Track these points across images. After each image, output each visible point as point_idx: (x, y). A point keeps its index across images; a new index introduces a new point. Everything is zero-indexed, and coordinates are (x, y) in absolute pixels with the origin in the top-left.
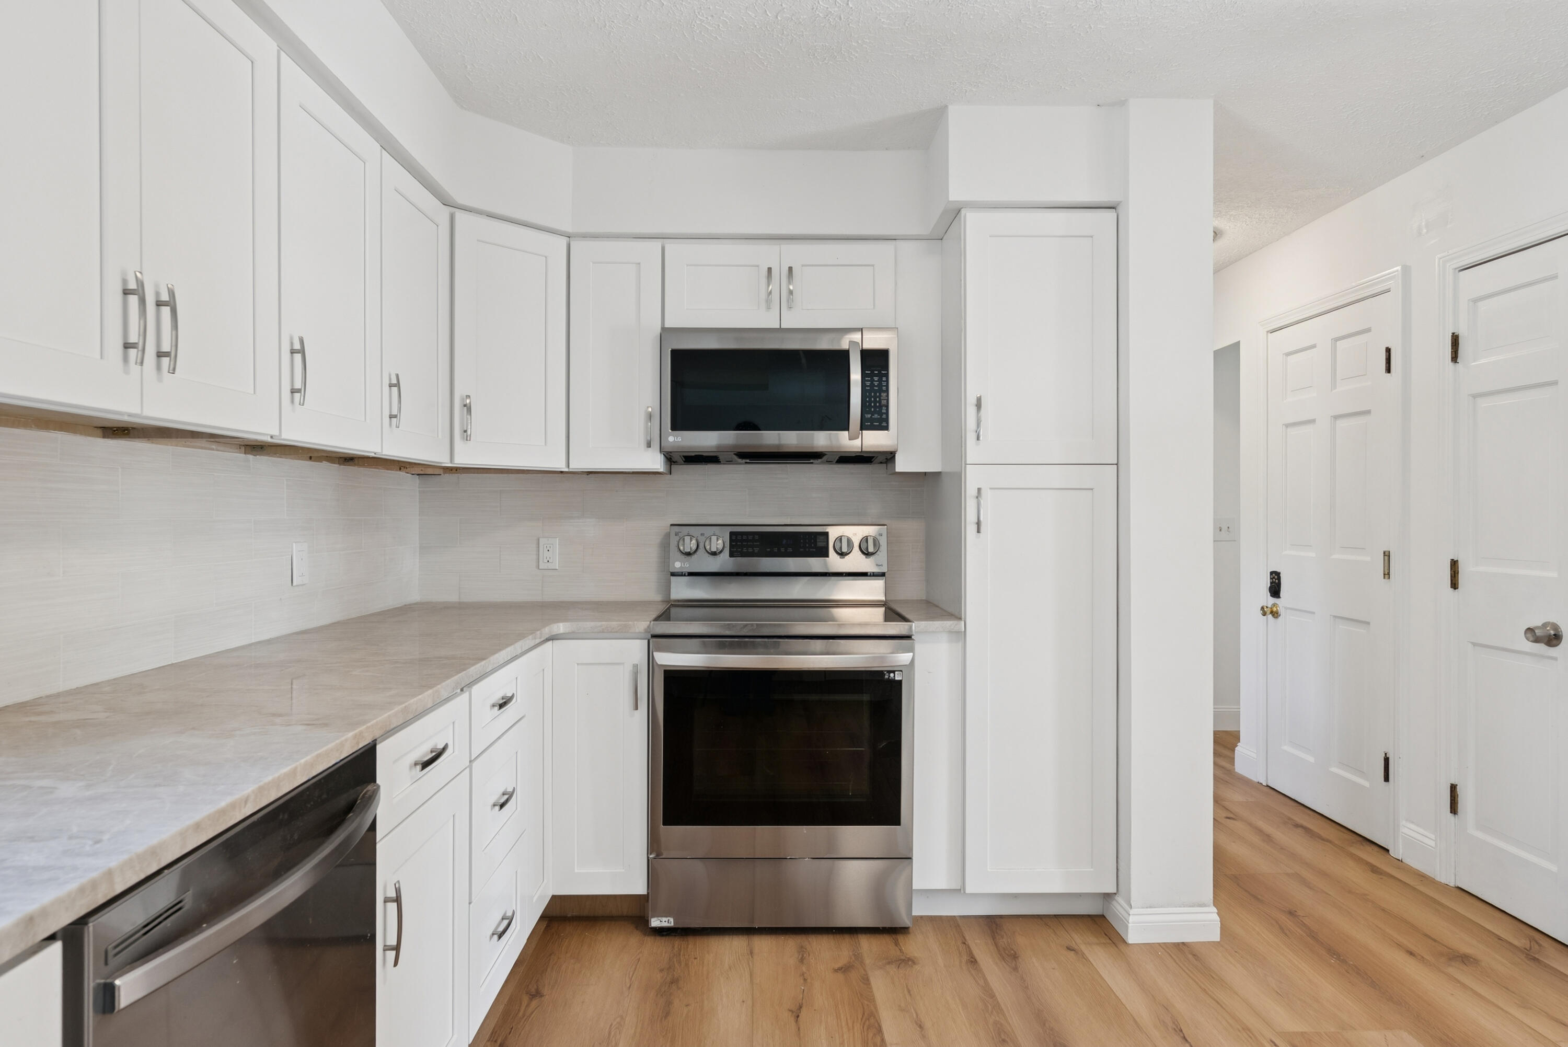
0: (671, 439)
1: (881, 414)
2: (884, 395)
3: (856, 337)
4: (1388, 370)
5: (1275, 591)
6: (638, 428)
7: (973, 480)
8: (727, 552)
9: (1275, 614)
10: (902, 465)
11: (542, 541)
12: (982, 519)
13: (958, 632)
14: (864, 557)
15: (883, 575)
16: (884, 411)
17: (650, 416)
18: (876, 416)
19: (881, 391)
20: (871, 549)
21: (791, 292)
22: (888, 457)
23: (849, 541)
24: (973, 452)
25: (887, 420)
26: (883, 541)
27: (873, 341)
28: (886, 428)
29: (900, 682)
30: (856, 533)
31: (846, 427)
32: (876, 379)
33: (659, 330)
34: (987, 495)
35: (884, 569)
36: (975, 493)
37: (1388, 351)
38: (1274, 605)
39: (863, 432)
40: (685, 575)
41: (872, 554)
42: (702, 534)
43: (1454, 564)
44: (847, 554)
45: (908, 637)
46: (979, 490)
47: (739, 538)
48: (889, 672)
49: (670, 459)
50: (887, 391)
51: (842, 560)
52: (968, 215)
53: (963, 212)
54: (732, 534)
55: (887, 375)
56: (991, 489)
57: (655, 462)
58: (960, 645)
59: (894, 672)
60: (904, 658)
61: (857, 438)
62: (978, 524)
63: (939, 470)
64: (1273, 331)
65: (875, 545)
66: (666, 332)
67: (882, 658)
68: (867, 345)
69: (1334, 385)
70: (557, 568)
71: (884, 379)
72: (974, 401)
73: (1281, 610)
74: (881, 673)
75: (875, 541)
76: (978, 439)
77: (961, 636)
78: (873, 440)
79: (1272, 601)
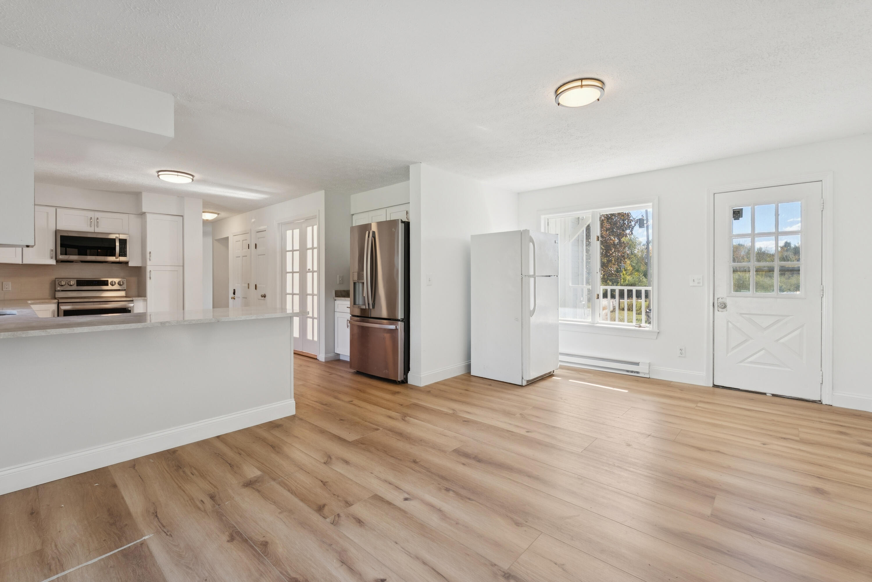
0: (60, 257)
1: (124, 253)
2: (125, 249)
3: (118, 236)
4: (249, 248)
5: (234, 293)
6: (48, 253)
7: (148, 269)
8: (76, 285)
9: (234, 299)
10: (130, 264)
11: (4, 283)
12: (151, 276)
13: (145, 300)
14: (119, 286)
15: (125, 290)
16: (125, 252)
17: (52, 250)
18: (123, 254)
19: (124, 248)
20: (121, 284)
21: (98, 222)
22: (127, 263)
23: (115, 283)
24: (149, 263)
25: (126, 255)
26: (125, 282)
27: (122, 237)
28: (126, 256)
29: (130, 310)
30: (117, 280)
31: (115, 256)
32: (123, 245)
33: (55, 230)
34: (152, 272)
35: (125, 289)
36: (149, 271)
37: (249, 245)
38: (234, 297)
39: (120, 257)
40: (60, 291)
41: (122, 285)
42: (67, 281)
43: (256, 285)
44: (114, 285)
45: (133, 301)
46: (150, 271)
47: (79, 281)
48: (128, 308)
49: (57, 261)
50: (126, 248)
51: (113, 287)
52: (147, 214)
53: (146, 213)
54: (77, 280)
55: (126, 245)
56: (153, 270)
57: (53, 262)
58: (146, 303)
59: (129, 308)
60: (132, 305)
61: (118, 258)
62: (150, 278)
63: (141, 266)
64: (234, 236)
65: (123, 283)
66: (56, 232)
67: (125, 305)
68: (121, 238)
69: (243, 249)
70: (10, 290)
71: (125, 245)
72: (149, 252)
73: (235, 298)
74: (126, 308)
75: (123, 282)
76: (150, 260)
77: (146, 300)
78: (122, 259)
79: (234, 295)
